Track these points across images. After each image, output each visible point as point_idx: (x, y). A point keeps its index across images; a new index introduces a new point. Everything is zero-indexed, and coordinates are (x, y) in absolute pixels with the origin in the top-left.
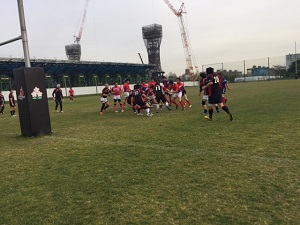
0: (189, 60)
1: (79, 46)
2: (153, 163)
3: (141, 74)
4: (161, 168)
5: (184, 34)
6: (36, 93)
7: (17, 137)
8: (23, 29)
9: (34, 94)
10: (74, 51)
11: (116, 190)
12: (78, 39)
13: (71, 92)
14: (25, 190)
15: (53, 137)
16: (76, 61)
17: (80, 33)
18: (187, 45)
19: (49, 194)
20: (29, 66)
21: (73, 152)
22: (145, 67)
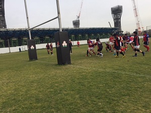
0: (138, 24)
1: (79, 21)
2: (132, 84)
3: (110, 33)
4: (138, 87)
5: (135, 9)
6: (65, 44)
7: (56, 65)
8: (59, 13)
9: (63, 45)
10: (76, 23)
11: (114, 98)
12: (78, 17)
13: (78, 43)
14: (65, 93)
15: (72, 66)
16: (77, 28)
17: (80, 14)
18: (137, 16)
19: (77, 96)
20: (61, 31)
21: (83, 74)
22: (113, 29)
